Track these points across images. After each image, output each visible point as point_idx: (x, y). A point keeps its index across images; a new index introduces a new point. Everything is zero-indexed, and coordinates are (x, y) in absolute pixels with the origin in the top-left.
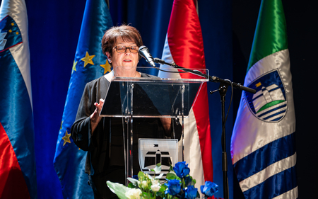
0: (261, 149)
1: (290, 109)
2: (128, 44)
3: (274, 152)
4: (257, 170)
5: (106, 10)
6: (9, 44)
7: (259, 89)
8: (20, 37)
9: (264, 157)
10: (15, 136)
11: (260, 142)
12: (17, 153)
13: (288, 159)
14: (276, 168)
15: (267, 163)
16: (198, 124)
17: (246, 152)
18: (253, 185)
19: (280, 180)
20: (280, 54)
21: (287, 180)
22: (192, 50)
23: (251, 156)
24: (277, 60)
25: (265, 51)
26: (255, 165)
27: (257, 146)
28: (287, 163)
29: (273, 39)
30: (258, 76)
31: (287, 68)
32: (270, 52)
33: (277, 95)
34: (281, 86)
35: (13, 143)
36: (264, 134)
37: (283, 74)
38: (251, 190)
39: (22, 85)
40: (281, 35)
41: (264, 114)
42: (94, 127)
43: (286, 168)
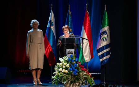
0: (102, 47)
1: (109, 39)
2: (66, 29)
3: (105, 48)
4: (101, 51)
5: (71, 18)
6: (51, 25)
7: (102, 34)
8: (53, 24)
9: (103, 49)
10: (52, 45)
11: (102, 46)
12: (52, 48)
13: (108, 49)
14: (105, 51)
15: (103, 50)
16: (89, 42)
17: (99, 47)
18: (100, 54)
19: (106, 53)
20: (107, 27)
21: (107, 53)
22: (88, 26)
23: (100, 48)
24: (106, 28)
25: (104, 26)
26: (101, 50)
27: (101, 46)
28: (108, 50)
29: (105, 24)
30: (102, 32)
31: (109, 30)
32: (105, 27)
33: (106, 36)
34: (107, 34)
35: (51, 46)
36: (103, 44)
37: (107, 31)
38: (100, 55)
39: (53, 34)
40: (107, 23)
41: (103, 40)
42: (60, 46)
43: (107, 51)
